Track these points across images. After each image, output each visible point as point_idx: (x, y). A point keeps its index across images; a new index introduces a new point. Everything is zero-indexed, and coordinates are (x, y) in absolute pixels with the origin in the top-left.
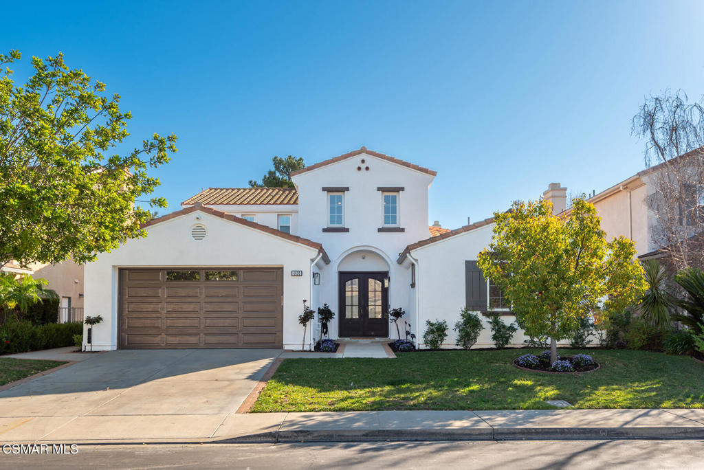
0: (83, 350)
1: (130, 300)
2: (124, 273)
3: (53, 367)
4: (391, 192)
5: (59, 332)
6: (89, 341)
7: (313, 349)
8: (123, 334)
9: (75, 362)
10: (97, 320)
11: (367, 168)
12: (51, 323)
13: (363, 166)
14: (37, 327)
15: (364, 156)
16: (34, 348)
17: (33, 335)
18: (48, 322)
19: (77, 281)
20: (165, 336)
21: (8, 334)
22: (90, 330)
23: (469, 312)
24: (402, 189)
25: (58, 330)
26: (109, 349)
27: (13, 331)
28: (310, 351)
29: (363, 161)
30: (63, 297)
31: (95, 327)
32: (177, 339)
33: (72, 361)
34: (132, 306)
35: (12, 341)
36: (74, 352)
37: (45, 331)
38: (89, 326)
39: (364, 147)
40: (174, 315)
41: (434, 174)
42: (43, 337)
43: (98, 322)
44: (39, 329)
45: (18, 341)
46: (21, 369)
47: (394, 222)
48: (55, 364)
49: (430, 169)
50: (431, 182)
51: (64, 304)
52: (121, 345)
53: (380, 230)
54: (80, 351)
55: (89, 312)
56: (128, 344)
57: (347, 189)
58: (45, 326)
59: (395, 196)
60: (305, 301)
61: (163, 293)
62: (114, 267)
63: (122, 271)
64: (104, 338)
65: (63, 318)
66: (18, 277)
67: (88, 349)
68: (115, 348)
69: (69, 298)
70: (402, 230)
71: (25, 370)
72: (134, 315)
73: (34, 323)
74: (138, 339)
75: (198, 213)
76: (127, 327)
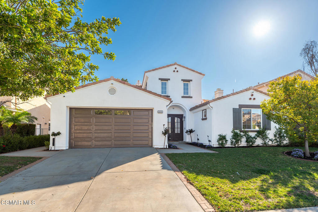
0: (50, 150)
1: (75, 124)
2: (73, 111)
3: (32, 162)
4: (186, 82)
5: (36, 140)
6: (54, 145)
7: (167, 147)
8: (72, 141)
9: (46, 158)
10: (59, 134)
11: (177, 71)
12: (31, 136)
13: (176, 70)
14: (24, 137)
15: (176, 66)
16: (21, 149)
17: (21, 142)
18: (29, 135)
19: (44, 117)
20: (94, 142)
21: (4, 142)
22: (54, 139)
23: (235, 131)
24: (191, 80)
25: (35, 139)
26: (65, 149)
27: (8, 140)
28: (166, 148)
29: (176, 68)
30: (37, 124)
31: (57, 138)
32: (100, 143)
33: (45, 157)
34: (76, 127)
35: (7, 145)
36: (45, 150)
37: (28, 139)
38: (54, 137)
39: (176, 62)
40: (99, 131)
41: (204, 75)
42: (27, 142)
43: (59, 135)
44: (25, 139)
45: (11, 145)
46: (10, 165)
47: (187, 94)
48: (33, 160)
49: (202, 73)
50: (203, 78)
51: (38, 127)
52: (71, 146)
53: (183, 97)
54: (48, 150)
55: (54, 130)
56: (74, 146)
57: (169, 79)
58: (28, 137)
59: (188, 84)
60: (164, 125)
61: (93, 120)
62: (67, 106)
63: (71, 109)
64: (62, 143)
65: (38, 133)
66: (14, 113)
67: (53, 149)
68: (68, 148)
69: (40, 125)
70: (191, 97)
71: (13, 165)
72: (78, 131)
73: (22, 135)
74: (80, 143)
75: (112, 81)
76: (74, 137)
